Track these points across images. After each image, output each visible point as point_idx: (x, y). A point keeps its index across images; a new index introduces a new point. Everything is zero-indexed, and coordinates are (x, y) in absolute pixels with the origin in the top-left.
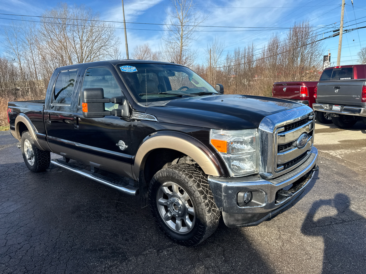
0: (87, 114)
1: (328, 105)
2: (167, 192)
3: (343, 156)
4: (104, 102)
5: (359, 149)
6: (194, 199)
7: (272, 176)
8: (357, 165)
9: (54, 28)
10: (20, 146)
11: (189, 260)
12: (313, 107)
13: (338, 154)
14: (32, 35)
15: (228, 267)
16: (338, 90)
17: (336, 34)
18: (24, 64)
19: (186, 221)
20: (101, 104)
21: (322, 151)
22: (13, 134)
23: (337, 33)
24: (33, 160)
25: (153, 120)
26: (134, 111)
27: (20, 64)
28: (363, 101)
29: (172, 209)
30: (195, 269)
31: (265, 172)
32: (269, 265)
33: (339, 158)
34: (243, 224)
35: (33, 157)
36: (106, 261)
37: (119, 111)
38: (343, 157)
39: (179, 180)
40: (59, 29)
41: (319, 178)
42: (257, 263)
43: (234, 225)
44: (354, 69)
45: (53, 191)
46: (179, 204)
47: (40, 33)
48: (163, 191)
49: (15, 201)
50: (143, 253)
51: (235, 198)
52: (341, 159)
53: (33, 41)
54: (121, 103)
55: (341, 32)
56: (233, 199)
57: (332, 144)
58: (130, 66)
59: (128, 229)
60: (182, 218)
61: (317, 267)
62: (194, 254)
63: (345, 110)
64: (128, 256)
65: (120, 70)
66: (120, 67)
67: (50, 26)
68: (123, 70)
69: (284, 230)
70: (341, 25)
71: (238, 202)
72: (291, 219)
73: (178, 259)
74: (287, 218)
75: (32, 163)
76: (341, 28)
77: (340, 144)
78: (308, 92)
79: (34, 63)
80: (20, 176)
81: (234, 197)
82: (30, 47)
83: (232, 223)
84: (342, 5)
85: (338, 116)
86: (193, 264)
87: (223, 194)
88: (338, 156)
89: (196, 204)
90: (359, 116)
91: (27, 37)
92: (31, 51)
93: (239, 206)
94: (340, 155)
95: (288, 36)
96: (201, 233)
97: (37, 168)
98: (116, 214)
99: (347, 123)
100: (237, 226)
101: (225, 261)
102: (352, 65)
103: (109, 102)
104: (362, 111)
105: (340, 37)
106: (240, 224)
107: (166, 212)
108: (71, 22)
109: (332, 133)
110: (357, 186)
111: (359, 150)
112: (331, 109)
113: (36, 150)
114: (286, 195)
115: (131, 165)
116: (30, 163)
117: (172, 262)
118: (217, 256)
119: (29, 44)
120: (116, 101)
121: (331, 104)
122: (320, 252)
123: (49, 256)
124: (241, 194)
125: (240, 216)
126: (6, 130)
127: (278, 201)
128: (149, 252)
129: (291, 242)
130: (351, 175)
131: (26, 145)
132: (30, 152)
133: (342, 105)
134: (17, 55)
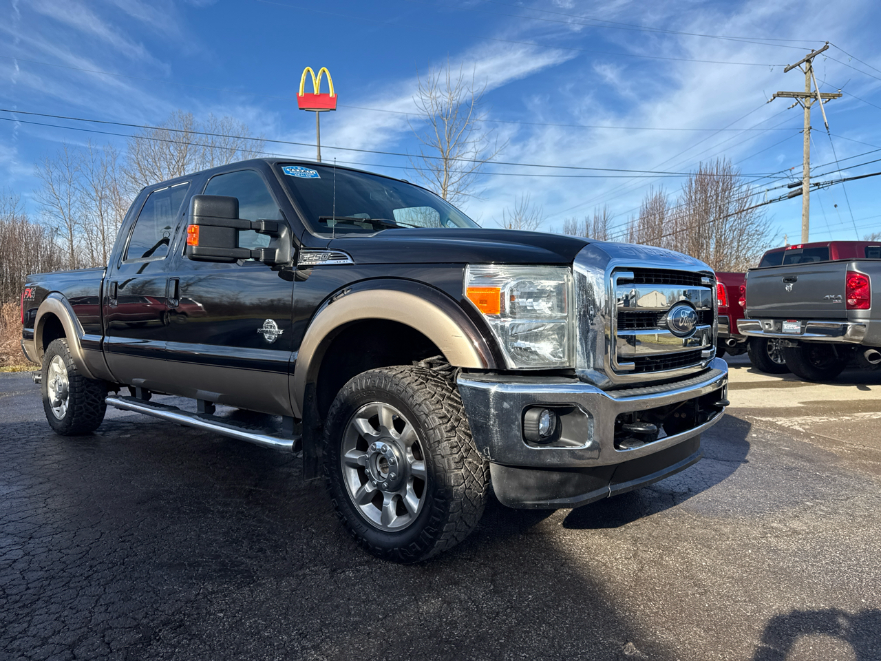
0: (197, 249)
1: (772, 322)
2: (366, 432)
3: (807, 427)
4: (238, 226)
5: (847, 416)
6: (426, 434)
7: (607, 380)
8: (838, 443)
9: (158, 165)
10: (40, 378)
11: (406, 588)
12: (739, 329)
13: (796, 423)
14: (107, 177)
15: (500, 603)
16: (792, 285)
17: (795, 193)
18: (80, 241)
19: (407, 497)
20: (231, 232)
21: (760, 418)
22: (28, 350)
23: (798, 190)
24: (65, 407)
25: (342, 262)
26: (303, 249)
27: (72, 241)
28: (850, 307)
29: (376, 472)
30: (417, 603)
31: (589, 367)
32: (602, 601)
33: (798, 431)
34: (539, 500)
35: (66, 399)
36: (203, 584)
37: (270, 252)
38: (808, 429)
39: (393, 393)
40: (169, 169)
41: (747, 462)
42: (572, 598)
43: (518, 501)
44: (831, 250)
45: (101, 467)
46: (392, 455)
47: (125, 175)
48: (356, 429)
49: (7, 480)
50: (295, 574)
51: (518, 421)
52: (802, 432)
53: (108, 191)
54: (275, 235)
55: (805, 187)
56: (513, 423)
57: (784, 406)
58: (304, 168)
59: (269, 533)
60: (398, 493)
61: (720, 608)
62: (419, 577)
63: (811, 330)
64: (258, 578)
65: (281, 173)
66: (283, 168)
67: (149, 160)
68: (288, 172)
69: (648, 543)
70: (804, 173)
71: (526, 435)
72: (668, 525)
73: (379, 586)
74: (656, 524)
75: (63, 413)
76: (806, 179)
77: (802, 407)
78: (726, 295)
79: (104, 239)
80: (27, 441)
81: (516, 418)
82: (98, 204)
83: (513, 495)
84: (805, 130)
85: (795, 345)
86: (414, 595)
87: (492, 410)
88: (797, 428)
89: (430, 445)
90: (843, 341)
91: (96, 182)
92: (99, 213)
93: (527, 443)
94: (800, 425)
95: (685, 192)
96: (438, 520)
97: (71, 423)
98: (245, 508)
99: (823, 368)
100: (525, 502)
101: (495, 592)
102: (827, 243)
103: (249, 227)
104: (849, 332)
105: (804, 199)
106: (533, 500)
107: (360, 485)
108: (197, 153)
109: (787, 389)
110: (836, 476)
111: (847, 418)
112: (780, 330)
113: (74, 379)
114: (641, 427)
115: (289, 375)
116: (57, 414)
117: (364, 590)
118: (476, 583)
119: (98, 198)
120: (265, 227)
121: (779, 319)
122: (730, 583)
123: (65, 572)
124: (532, 415)
125: (533, 476)
126: (14, 370)
127: (623, 445)
128: (310, 573)
129: (661, 564)
130: (823, 458)
131: (53, 370)
132: (61, 385)
133: (804, 319)
134: (68, 220)
